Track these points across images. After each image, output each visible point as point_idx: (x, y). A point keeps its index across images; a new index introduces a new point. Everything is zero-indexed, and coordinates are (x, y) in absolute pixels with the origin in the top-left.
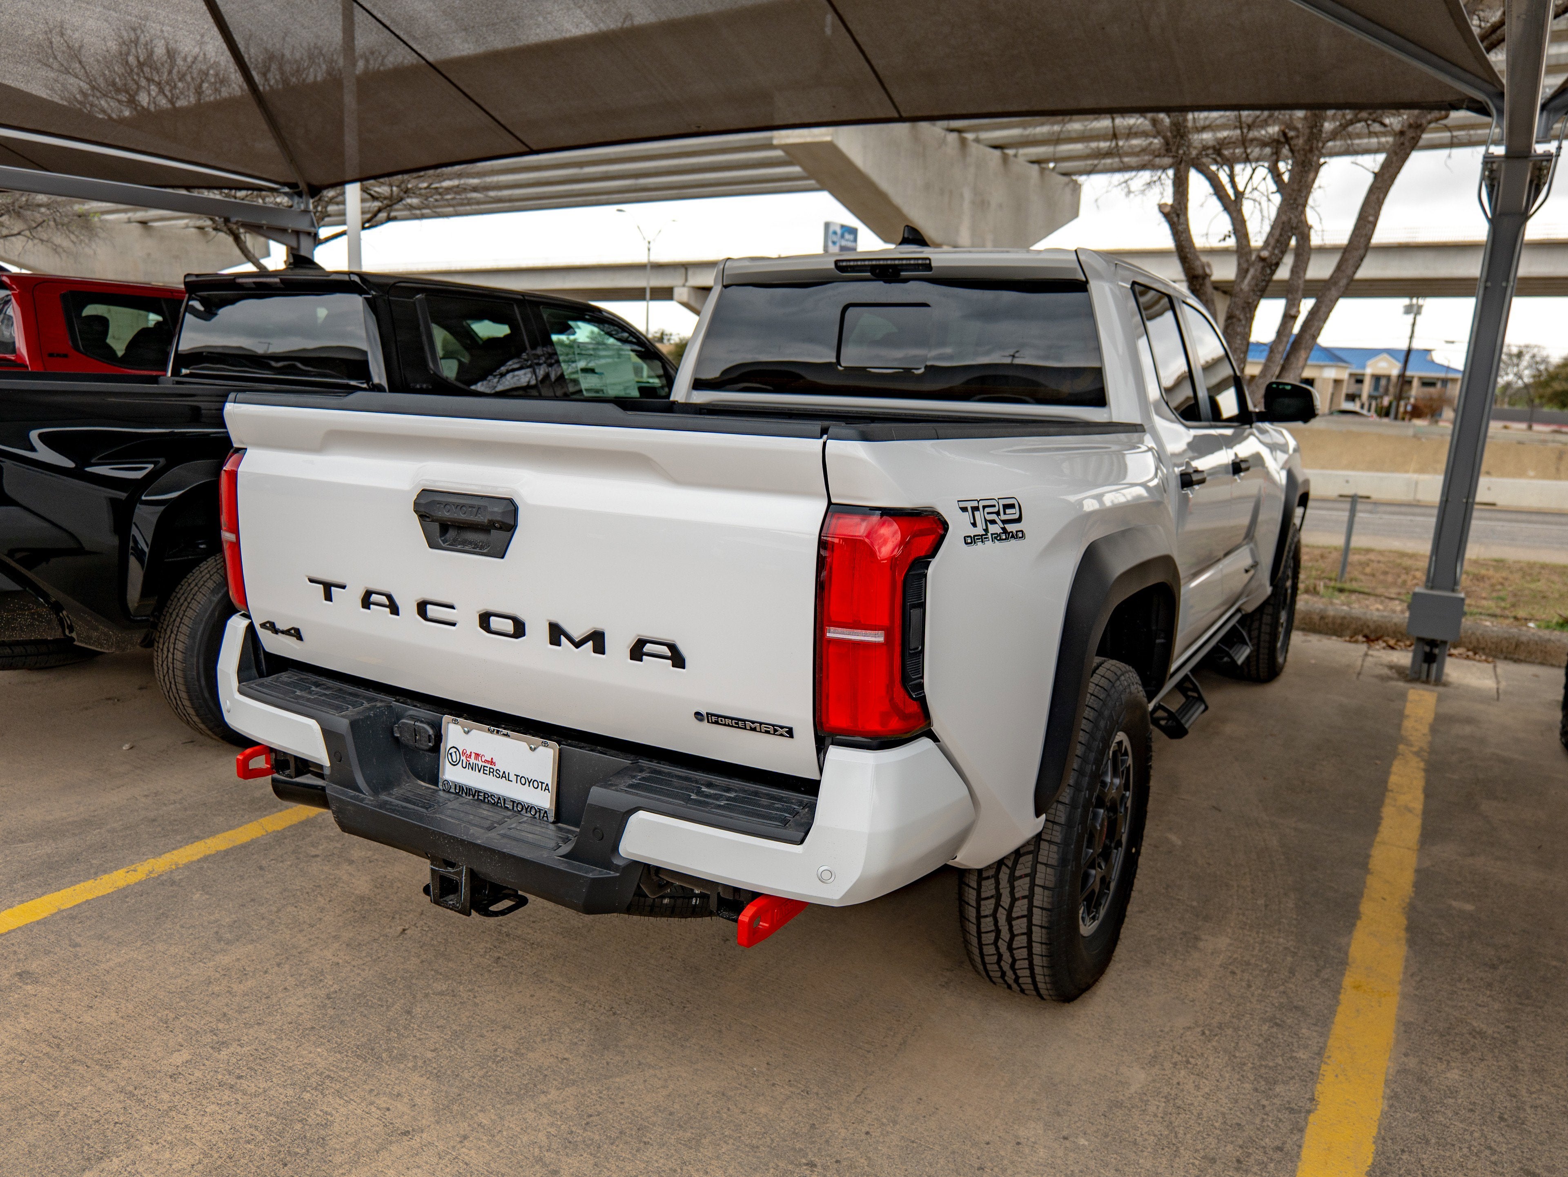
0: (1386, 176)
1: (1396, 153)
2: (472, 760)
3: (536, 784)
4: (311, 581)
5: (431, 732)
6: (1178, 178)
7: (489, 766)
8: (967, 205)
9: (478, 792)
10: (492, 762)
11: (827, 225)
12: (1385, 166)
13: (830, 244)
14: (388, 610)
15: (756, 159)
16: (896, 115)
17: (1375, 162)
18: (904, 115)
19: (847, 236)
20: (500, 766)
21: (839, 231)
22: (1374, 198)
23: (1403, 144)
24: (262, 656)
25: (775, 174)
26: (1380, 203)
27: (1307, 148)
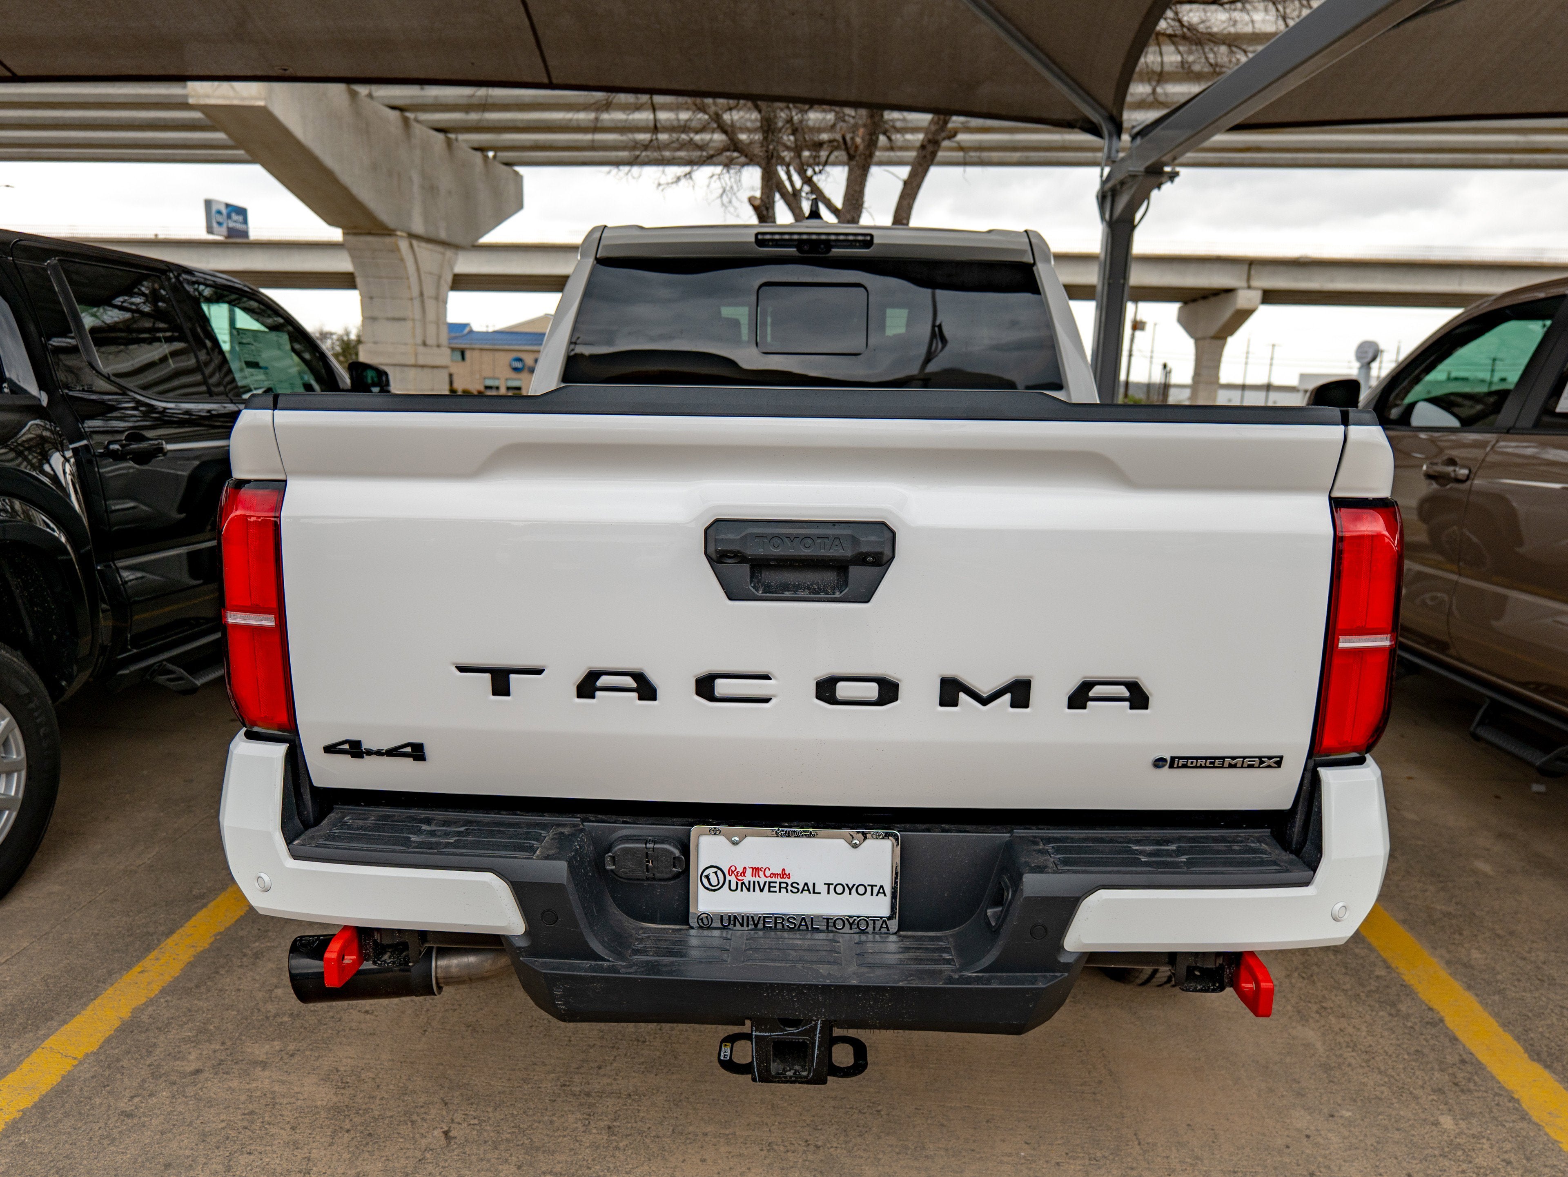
0: (915, 184)
1: (920, 165)
2: (748, 878)
3: (861, 890)
4: (462, 669)
5: (677, 853)
6: (768, 173)
7: (779, 880)
8: (416, 188)
9: (764, 918)
10: (784, 874)
11: (208, 203)
12: (912, 175)
13: (215, 225)
14: (635, 695)
15: (146, 119)
16: (546, 81)
17: (904, 172)
18: (555, 81)
19: (234, 217)
20: (798, 877)
21: (224, 211)
22: (905, 203)
23: (925, 157)
24: (307, 796)
25: (167, 139)
26: (910, 207)
27: (867, 153)
